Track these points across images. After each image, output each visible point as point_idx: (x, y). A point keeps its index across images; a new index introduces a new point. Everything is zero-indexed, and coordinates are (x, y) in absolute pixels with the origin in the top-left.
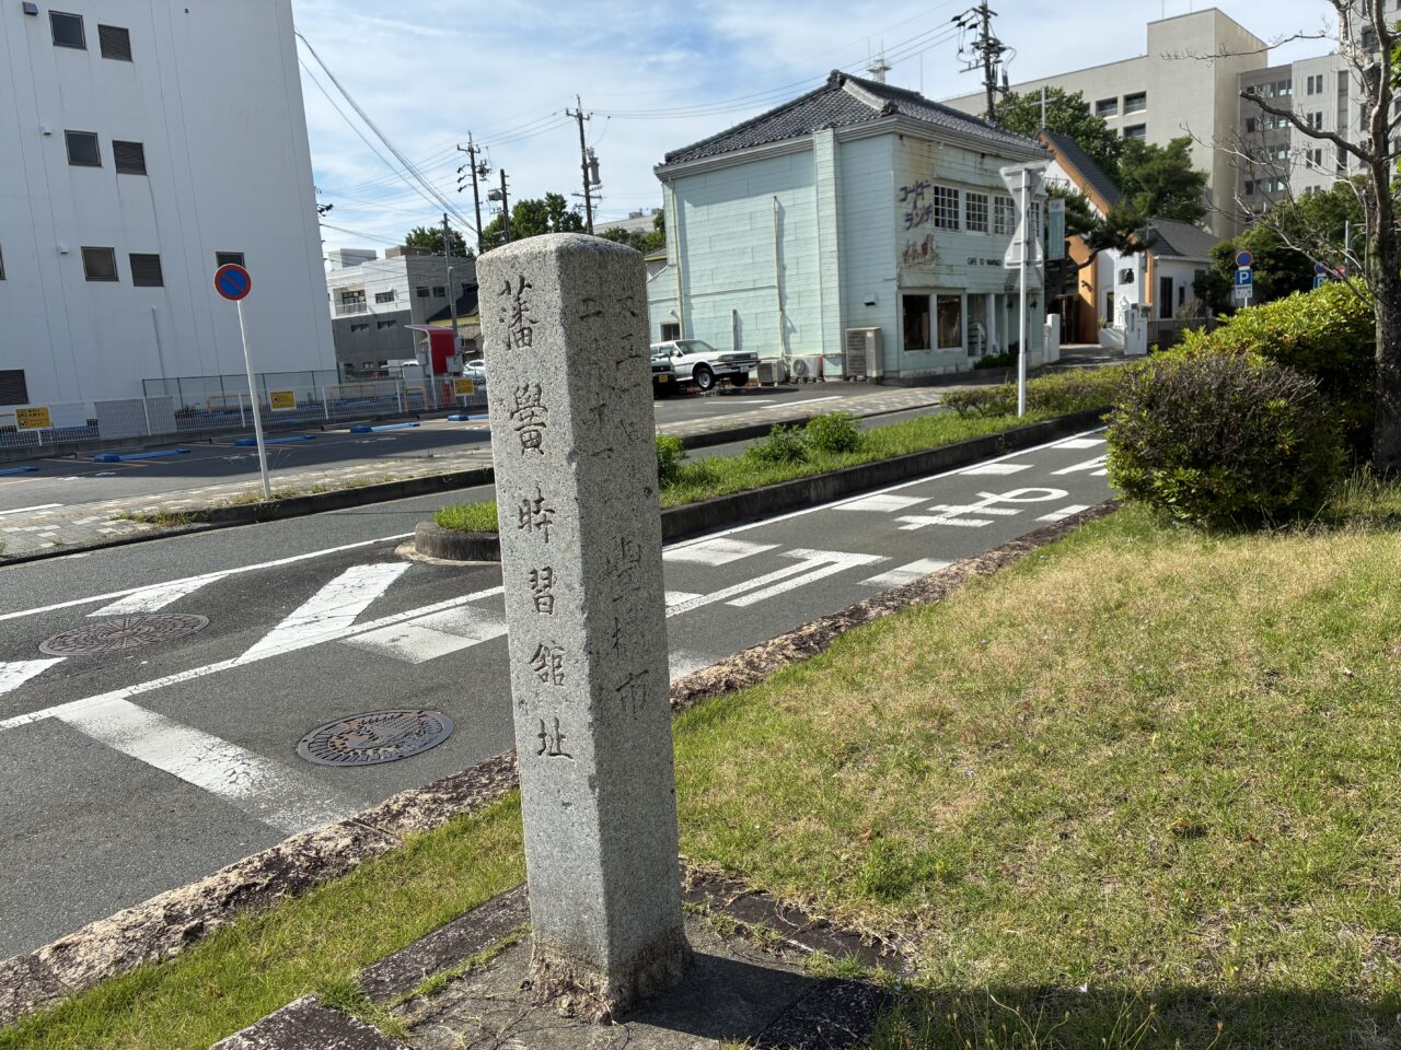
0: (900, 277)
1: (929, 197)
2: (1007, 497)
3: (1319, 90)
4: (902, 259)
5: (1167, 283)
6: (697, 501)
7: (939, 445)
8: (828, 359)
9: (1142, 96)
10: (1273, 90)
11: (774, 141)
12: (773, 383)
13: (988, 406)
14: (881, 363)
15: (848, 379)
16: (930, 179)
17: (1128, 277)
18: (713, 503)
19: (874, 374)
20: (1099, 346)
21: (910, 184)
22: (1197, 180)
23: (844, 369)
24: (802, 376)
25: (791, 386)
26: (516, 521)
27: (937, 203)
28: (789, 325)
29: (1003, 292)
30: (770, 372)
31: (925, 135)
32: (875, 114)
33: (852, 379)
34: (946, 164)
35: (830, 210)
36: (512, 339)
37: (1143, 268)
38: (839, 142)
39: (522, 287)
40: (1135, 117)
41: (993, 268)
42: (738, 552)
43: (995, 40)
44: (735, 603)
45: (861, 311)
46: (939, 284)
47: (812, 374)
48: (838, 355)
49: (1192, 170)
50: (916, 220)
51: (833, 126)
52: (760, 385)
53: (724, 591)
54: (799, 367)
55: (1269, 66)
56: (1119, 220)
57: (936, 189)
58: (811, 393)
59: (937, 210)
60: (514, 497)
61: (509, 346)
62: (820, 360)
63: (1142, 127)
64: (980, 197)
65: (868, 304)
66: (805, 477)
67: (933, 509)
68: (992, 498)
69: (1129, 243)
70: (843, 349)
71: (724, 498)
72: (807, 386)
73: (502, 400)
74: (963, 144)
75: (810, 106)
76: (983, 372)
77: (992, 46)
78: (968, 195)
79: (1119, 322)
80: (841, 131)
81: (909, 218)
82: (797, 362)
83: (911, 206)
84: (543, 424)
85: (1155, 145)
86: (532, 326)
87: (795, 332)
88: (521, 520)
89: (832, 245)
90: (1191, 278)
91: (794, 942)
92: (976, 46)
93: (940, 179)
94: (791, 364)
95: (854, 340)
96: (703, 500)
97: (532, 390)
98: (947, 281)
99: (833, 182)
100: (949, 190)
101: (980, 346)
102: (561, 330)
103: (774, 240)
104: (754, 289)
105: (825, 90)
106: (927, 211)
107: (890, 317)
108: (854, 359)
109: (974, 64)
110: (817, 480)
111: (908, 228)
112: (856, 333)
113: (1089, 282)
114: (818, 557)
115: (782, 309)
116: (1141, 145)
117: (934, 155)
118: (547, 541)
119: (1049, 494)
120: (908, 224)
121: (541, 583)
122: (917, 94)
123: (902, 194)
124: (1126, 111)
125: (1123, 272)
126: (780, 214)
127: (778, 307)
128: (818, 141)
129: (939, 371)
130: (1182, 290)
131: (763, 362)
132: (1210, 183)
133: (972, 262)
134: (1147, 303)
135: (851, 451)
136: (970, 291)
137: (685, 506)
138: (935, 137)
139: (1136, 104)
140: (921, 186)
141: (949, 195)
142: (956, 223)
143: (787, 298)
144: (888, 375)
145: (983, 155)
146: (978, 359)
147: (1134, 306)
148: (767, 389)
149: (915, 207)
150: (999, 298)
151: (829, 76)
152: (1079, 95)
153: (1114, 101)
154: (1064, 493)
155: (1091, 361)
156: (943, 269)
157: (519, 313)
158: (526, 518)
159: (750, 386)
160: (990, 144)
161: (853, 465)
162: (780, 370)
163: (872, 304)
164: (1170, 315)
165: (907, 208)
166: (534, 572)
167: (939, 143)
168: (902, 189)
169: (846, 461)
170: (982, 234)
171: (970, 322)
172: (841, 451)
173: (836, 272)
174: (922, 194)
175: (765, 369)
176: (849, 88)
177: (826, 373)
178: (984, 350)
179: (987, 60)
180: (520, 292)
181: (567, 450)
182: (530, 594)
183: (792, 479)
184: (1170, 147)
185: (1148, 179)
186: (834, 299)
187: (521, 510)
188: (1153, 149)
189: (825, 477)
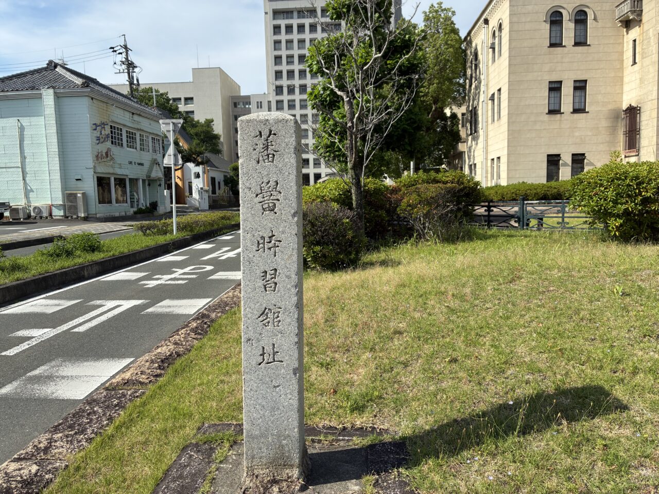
0: (95, 167)
1: (107, 130)
2: (187, 270)
3: (261, 107)
4: (95, 159)
5: (213, 180)
6: (21, 280)
7: (142, 248)
8: (54, 207)
9: (192, 99)
10: (243, 105)
11: (17, 90)
12: (20, 219)
13: (155, 230)
14: (86, 209)
15: (68, 217)
16: (108, 121)
17: (198, 176)
18: (32, 280)
19: (83, 215)
20: (187, 205)
21: (98, 123)
22: (217, 137)
23: (65, 212)
24: (39, 216)
25: (32, 220)
26: (255, 248)
27: (112, 133)
28: (29, 188)
29: (145, 178)
30: (18, 213)
31: (105, 100)
32: (78, 86)
33: (68, 218)
34: (115, 115)
35: (53, 130)
36: (261, 158)
37: (204, 172)
38: (57, 96)
39: (270, 134)
40: (189, 107)
41: (140, 167)
42: (58, 305)
43: (132, 62)
44: (76, 330)
45: (73, 183)
46: (115, 172)
47: (45, 214)
48: (61, 205)
49: (214, 133)
50: (102, 140)
51: (54, 88)
52: (11, 220)
53: (65, 325)
54: (36, 210)
55: (242, 94)
56: (193, 150)
57: (111, 126)
58: (46, 224)
59: (112, 136)
60: (254, 236)
61: (258, 162)
62: (50, 208)
63: (193, 112)
64: (132, 133)
65: (77, 180)
66: (80, 265)
67: (154, 277)
68: (181, 271)
69: (197, 161)
70: (64, 201)
71: (37, 277)
72: (42, 221)
73: (250, 188)
74: (124, 108)
75: (36, 76)
76: (139, 216)
77: (131, 64)
78: (127, 131)
79: (195, 195)
80: (58, 91)
81: (98, 139)
82: (35, 208)
83: (99, 133)
84: (278, 200)
85: (198, 121)
86: (275, 153)
87: (33, 192)
88: (258, 247)
89: (55, 148)
90: (222, 178)
91: (341, 438)
92: (123, 63)
93: (113, 122)
94: (32, 209)
95: (70, 198)
96: (24, 280)
97: (272, 183)
98: (119, 171)
99: (54, 116)
100: (118, 128)
101: (136, 203)
102: (294, 156)
103: (18, 142)
104: (6, 168)
105: (45, 69)
106: (107, 136)
107: (90, 186)
108: (70, 207)
109: (122, 71)
110: (88, 266)
111: (98, 144)
112: (71, 194)
113: (180, 177)
114: (110, 304)
115: (24, 179)
116: (193, 120)
117: (109, 110)
118: (275, 256)
119: (205, 268)
120: (98, 142)
121: (268, 277)
122: (96, 79)
123: (94, 127)
124: (186, 104)
125: (195, 173)
126: (22, 129)
127: (21, 178)
128: (44, 94)
129: (117, 214)
130: (219, 183)
131: (13, 207)
132: (222, 139)
133: (131, 163)
134: (206, 188)
135: (100, 251)
136: (130, 177)
137: (14, 283)
138: (111, 102)
139: (189, 102)
140: (103, 124)
141: (118, 130)
142: (122, 144)
143: (27, 173)
144: (90, 216)
145: (133, 114)
146: (135, 209)
147: (202, 189)
148: (16, 222)
149: (101, 134)
150: (144, 181)
151: (47, 62)
152: (167, 94)
153: (180, 99)
154: (211, 267)
155: (185, 212)
156: (117, 166)
157: (267, 146)
158: (261, 245)
159: (4, 220)
160: (136, 109)
161: (103, 258)
162: (24, 212)
163: (80, 180)
164: (215, 194)
165: (97, 134)
166: (266, 272)
167: (113, 105)
168: (94, 124)
169: (98, 256)
170: (134, 150)
171: (131, 192)
172: (93, 251)
173: (58, 162)
174: (104, 128)
175: (14, 211)
176: (58, 69)
177: (53, 214)
178: (138, 205)
179: (129, 71)
180: (269, 137)
181: (293, 211)
182: (260, 283)
183: (73, 266)
184: (205, 122)
185: (196, 134)
186: (57, 176)
187: (258, 242)
188: (198, 122)
189: (91, 265)
